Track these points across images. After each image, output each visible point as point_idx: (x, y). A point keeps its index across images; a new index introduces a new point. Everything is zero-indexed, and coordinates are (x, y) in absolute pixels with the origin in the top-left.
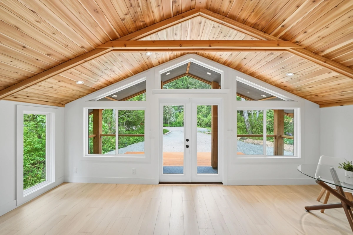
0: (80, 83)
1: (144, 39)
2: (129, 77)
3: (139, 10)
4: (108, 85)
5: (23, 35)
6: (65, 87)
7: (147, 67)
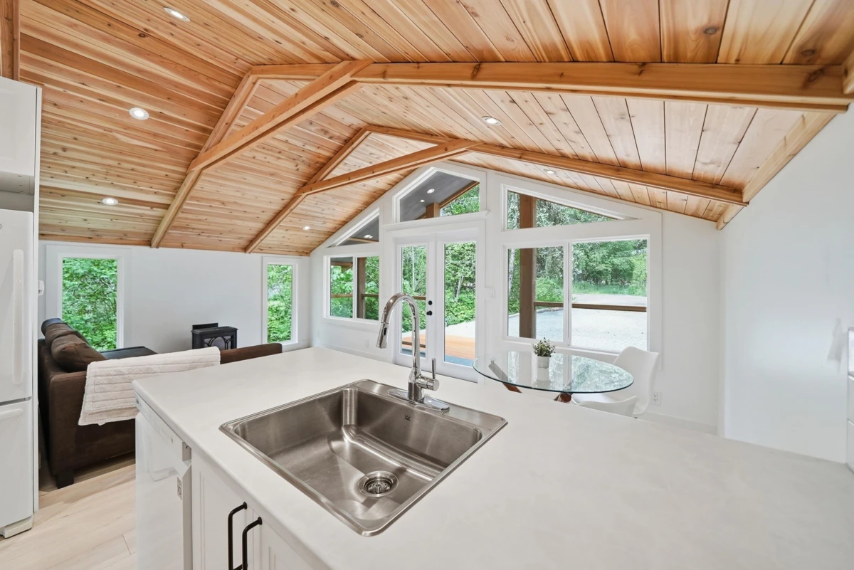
0: (307, 228)
1: (328, 178)
2: (361, 211)
3: (304, 159)
4: (343, 225)
5: (240, 205)
6: (295, 235)
7: (377, 195)
